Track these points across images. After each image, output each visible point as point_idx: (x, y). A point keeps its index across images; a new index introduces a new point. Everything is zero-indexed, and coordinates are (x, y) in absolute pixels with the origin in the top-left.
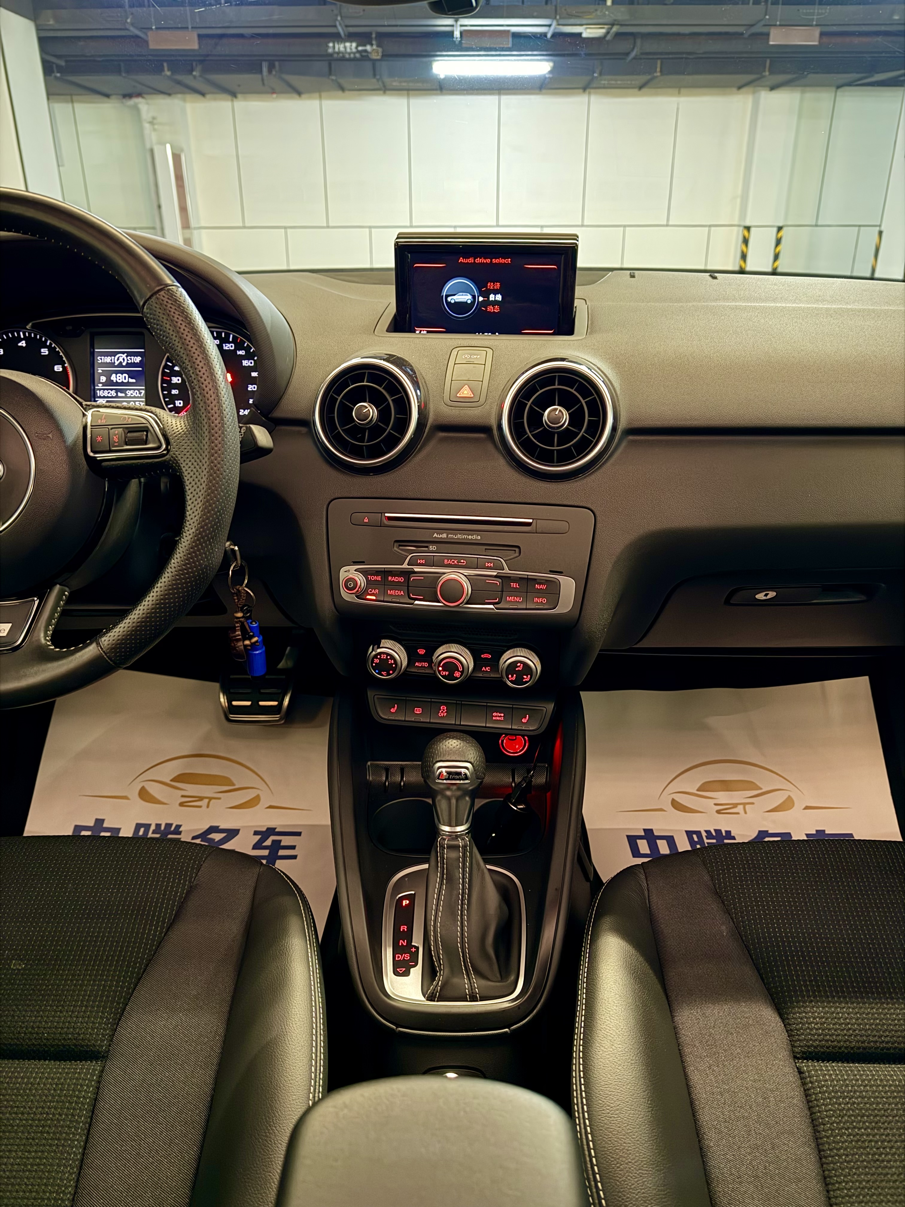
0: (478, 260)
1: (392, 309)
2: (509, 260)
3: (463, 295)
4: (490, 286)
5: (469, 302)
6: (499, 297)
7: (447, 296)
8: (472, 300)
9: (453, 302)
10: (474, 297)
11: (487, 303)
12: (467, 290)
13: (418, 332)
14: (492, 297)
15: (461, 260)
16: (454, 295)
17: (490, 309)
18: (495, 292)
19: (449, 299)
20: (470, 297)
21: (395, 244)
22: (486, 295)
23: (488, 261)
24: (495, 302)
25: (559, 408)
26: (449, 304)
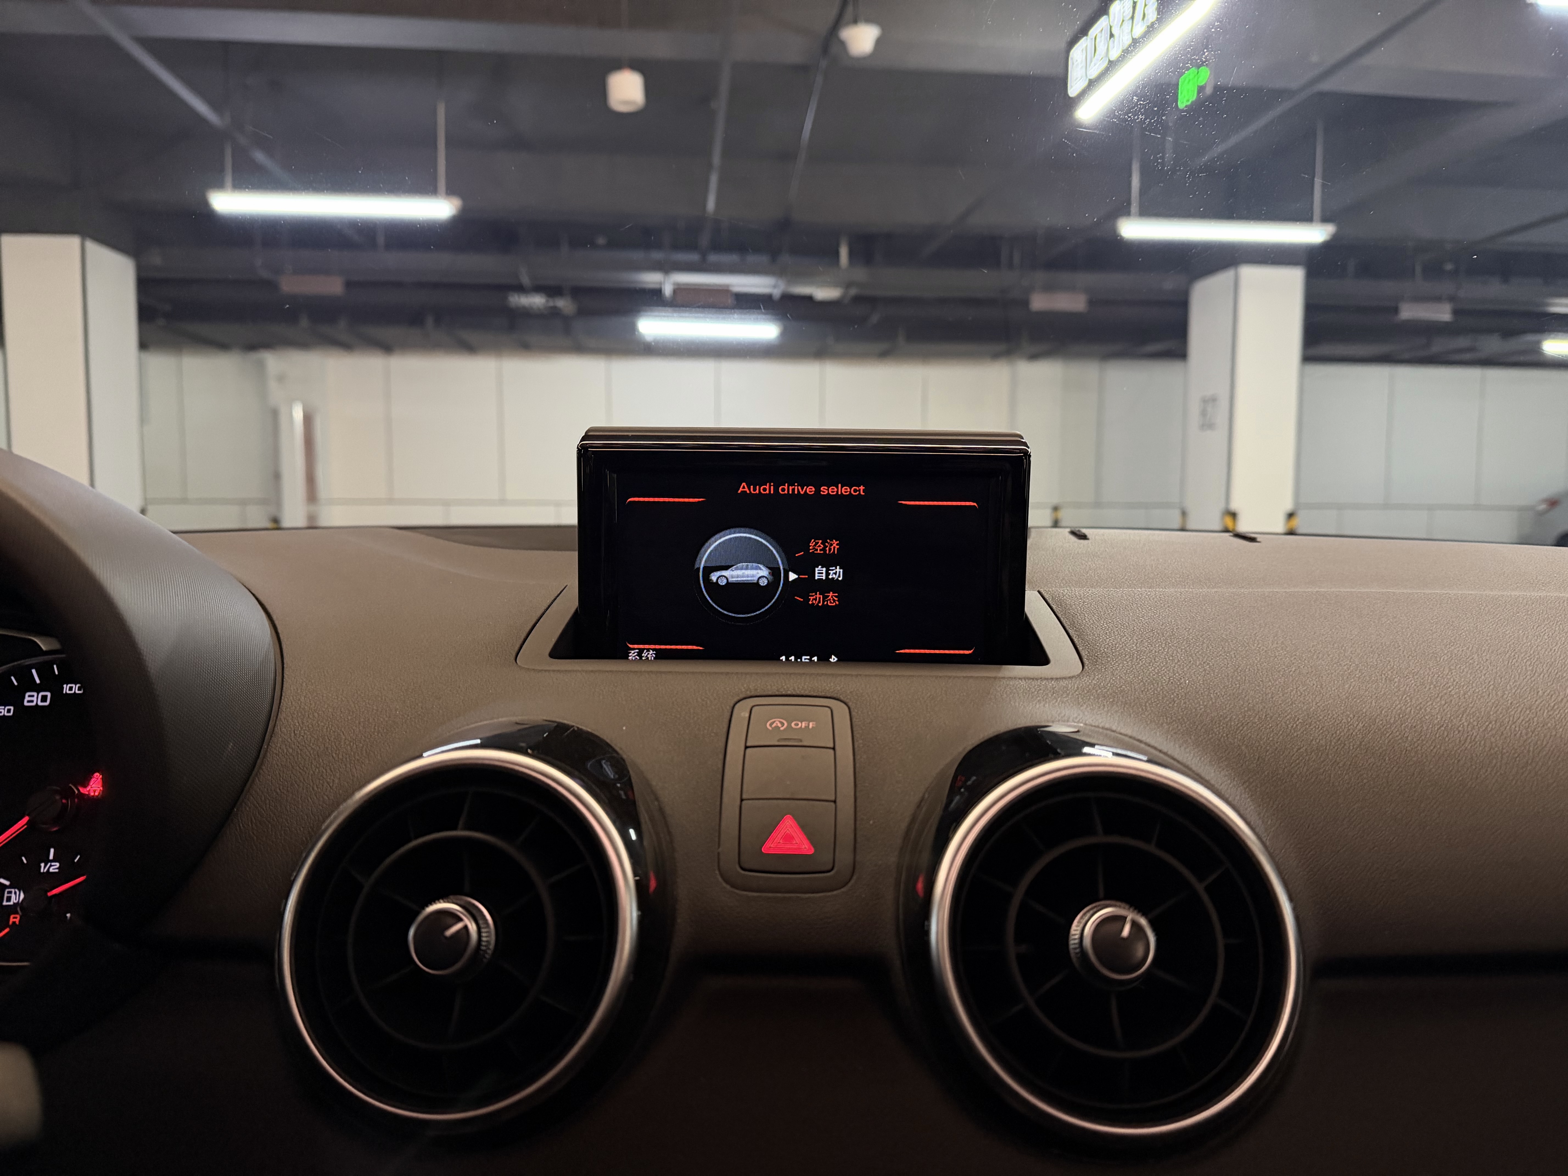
0: (785, 489)
1: (570, 602)
2: (862, 488)
3: (747, 568)
4: (816, 546)
5: (763, 582)
6: (837, 573)
7: (709, 570)
8: (771, 578)
9: (723, 582)
10: (774, 571)
11: (808, 584)
12: (757, 556)
13: (633, 655)
14: (820, 573)
15: (743, 488)
16: (726, 568)
17: (816, 599)
18: (828, 562)
19: (714, 577)
20: (764, 572)
21: (579, 451)
22: (805, 566)
23: (810, 490)
24: (828, 585)
25: (1131, 915)
26: (713, 587)
